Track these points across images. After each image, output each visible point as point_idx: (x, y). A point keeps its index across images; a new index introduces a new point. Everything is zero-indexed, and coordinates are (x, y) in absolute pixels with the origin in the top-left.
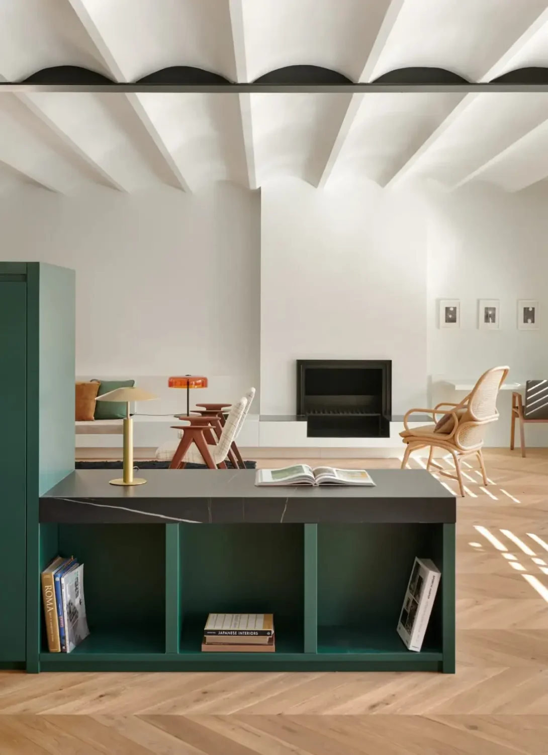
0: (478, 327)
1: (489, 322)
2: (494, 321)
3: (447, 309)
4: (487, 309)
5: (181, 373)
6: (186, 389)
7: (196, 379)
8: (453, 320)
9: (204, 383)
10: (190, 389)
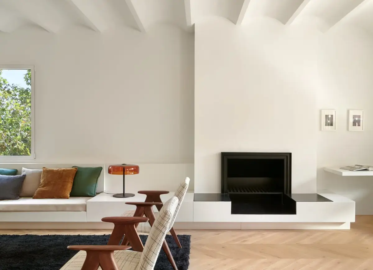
0: (348, 129)
1: (356, 125)
2: (359, 125)
3: (327, 116)
4: (354, 117)
5: (119, 162)
6: (123, 175)
7: (130, 167)
8: (332, 124)
9: (136, 170)
10: (126, 176)
